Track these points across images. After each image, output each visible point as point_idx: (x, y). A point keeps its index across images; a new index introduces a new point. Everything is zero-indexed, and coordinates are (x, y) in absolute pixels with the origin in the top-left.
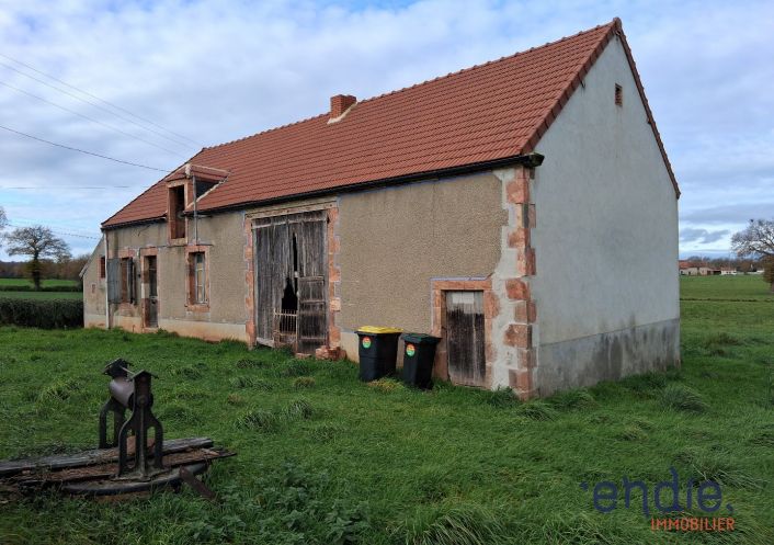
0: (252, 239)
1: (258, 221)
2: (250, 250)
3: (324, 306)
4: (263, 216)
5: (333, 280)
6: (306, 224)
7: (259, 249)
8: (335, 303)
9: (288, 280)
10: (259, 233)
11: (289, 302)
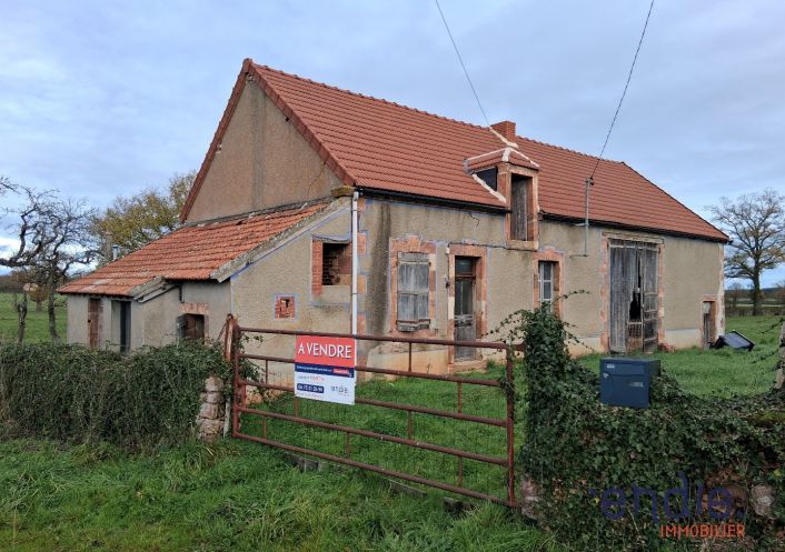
0: (607, 256)
1: (613, 241)
2: (606, 266)
3: (656, 314)
4: (615, 237)
5: (661, 295)
6: (648, 251)
7: (612, 267)
8: (662, 312)
9: (634, 294)
10: (614, 252)
11: (635, 312)
